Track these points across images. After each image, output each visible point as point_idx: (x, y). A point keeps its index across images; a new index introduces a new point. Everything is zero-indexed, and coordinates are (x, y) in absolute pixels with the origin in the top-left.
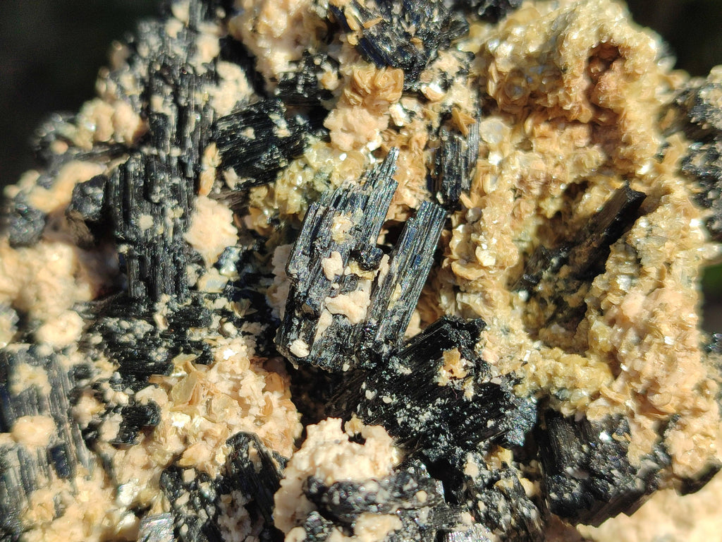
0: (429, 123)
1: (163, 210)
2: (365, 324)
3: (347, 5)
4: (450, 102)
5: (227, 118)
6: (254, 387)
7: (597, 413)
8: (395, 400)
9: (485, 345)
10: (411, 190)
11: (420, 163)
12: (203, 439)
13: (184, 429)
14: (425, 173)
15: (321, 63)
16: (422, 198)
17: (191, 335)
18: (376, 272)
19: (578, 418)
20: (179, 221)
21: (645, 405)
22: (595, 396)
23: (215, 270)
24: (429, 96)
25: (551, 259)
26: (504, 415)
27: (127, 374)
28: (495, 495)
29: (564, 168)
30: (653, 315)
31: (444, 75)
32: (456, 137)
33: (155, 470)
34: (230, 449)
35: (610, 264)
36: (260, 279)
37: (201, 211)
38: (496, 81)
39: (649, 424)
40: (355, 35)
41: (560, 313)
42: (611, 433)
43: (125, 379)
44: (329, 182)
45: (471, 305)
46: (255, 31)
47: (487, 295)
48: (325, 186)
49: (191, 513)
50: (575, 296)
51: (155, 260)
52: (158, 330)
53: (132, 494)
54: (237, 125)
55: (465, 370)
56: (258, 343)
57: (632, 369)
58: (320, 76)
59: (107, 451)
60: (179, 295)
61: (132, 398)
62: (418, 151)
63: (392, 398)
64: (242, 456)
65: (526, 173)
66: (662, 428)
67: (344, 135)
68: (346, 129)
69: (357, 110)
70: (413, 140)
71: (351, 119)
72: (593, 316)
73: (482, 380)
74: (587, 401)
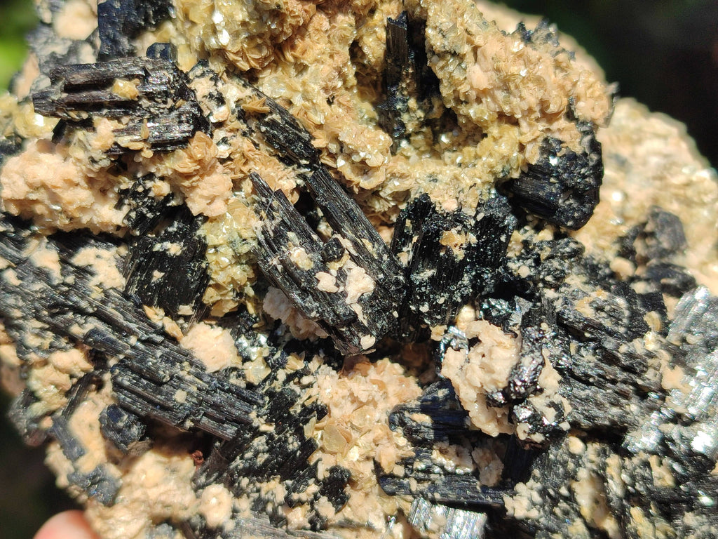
0: (240, 132)
1: (178, 378)
2: (378, 283)
3: (115, 139)
4: (233, 105)
5: (129, 284)
6: (363, 387)
7: (534, 156)
8: (447, 295)
9: (440, 203)
10: (282, 178)
11: (267, 159)
12: (377, 445)
13: (361, 455)
14: (275, 160)
15: (144, 187)
16: (293, 174)
17: (295, 412)
18: (346, 252)
19: (526, 170)
20: (193, 370)
21: (550, 118)
22: (522, 148)
23: (247, 364)
24: (221, 119)
25: (395, 107)
26: (505, 226)
27: (293, 475)
28: (548, 264)
29: (338, 53)
30: (498, 70)
31: (211, 96)
32: (266, 120)
33: (373, 491)
34: (400, 430)
35: (440, 75)
36: (277, 334)
37: (193, 348)
38: (240, 59)
39: (562, 123)
40: (145, 150)
41: (435, 127)
42: (554, 155)
43: (294, 478)
44: (245, 240)
45: (396, 190)
46: (71, 219)
47: (397, 175)
48: (246, 245)
49: (426, 485)
50: (435, 109)
51: (215, 406)
52: (271, 433)
53: (380, 518)
54: (140, 280)
55: (460, 234)
56: (329, 365)
57: (523, 111)
58: (151, 194)
59: (338, 518)
60: (256, 403)
61: (317, 482)
62: (256, 154)
63: (443, 296)
64: (414, 427)
65: (324, 84)
66: (570, 115)
67: (214, 206)
68: (209, 201)
69: (202, 184)
70: (246, 153)
71: (205, 193)
72: (463, 110)
73: (470, 225)
74: (521, 156)
